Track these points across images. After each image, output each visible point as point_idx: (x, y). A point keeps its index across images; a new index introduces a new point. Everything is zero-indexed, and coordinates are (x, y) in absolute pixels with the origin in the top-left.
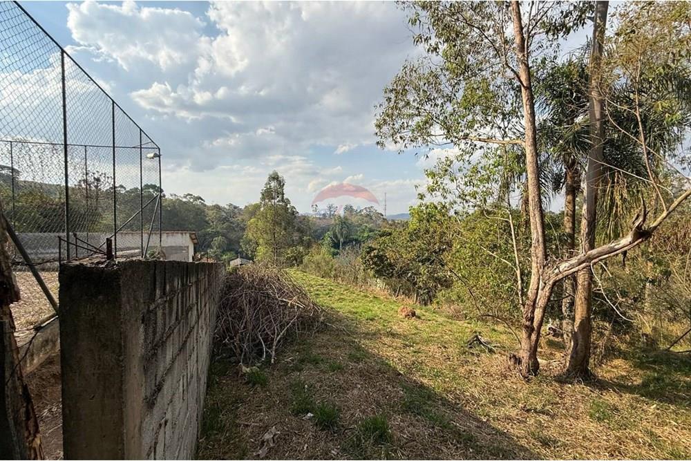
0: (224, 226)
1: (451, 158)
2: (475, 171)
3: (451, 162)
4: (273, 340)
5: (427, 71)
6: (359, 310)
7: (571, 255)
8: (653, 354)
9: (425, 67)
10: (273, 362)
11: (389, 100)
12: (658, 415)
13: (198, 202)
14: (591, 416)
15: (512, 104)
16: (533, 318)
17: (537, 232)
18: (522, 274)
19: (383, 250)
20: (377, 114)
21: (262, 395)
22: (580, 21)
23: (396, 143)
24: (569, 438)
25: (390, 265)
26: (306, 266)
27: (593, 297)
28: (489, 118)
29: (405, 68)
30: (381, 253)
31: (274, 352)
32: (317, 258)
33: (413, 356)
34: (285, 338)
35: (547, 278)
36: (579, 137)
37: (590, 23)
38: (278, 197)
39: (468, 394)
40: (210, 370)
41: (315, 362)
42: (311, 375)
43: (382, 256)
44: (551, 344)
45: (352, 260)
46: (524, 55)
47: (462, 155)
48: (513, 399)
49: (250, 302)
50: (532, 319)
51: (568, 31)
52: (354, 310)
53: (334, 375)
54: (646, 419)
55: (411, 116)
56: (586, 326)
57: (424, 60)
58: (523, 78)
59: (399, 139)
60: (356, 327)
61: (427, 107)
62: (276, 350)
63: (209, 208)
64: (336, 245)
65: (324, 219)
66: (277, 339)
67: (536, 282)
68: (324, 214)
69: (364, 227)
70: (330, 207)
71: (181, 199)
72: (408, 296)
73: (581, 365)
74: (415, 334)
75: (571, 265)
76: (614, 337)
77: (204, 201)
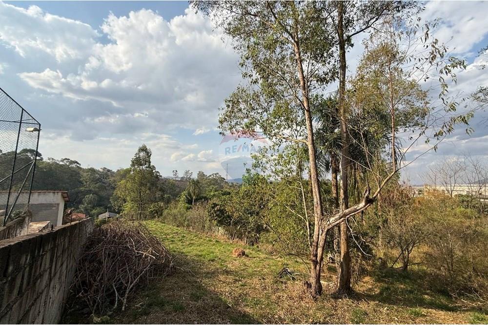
0: (97, 185)
1: (266, 147)
2: (281, 157)
3: (267, 150)
4: (126, 288)
5: (252, 93)
6: (204, 253)
7: (336, 213)
8: (385, 271)
9: (251, 90)
10: (123, 309)
11: (228, 106)
12: (388, 314)
13: (74, 165)
14: (353, 321)
16: (317, 254)
17: (317, 198)
18: (310, 224)
19: (224, 206)
20: (220, 114)
22: (333, 79)
23: (233, 133)
25: (229, 216)
26: (165, 218)
27: (348, 239)
29: (238, 88)
30: (222, 208)
31: (125, 300)
32: (175, 211)
33: (240, 289)
34: (137, 286)
35: (323, 227)
36: (337, 141)
37: (337, 80)
38: (146, 164)
39: (277, 316)
41: (161, 304)
43: (223, 210)
44: (330, 269)
45: (199, 212)
46: (305, 92)
47: (273, 146)
49: (109, 255)
50: (316, 256)
51: (327, 83)
52: (200, 253)
53: (175, 315)
54: (383, 318)
55: (243, 118)
56: (347, 258)
58: (305, 105)
59: (235, 132)
60: (200, 268)
61: (252, 114)
62: (128, 298)
63: (84, 170)
64: (190, 202)
65: (182, 181)
66: (130, 287)
67: (317, 231)
68: (182, 178)
69: (211, 188)
70: (187, 172)
71: (58, 162)
72: (241, 238)
73: (346, 284)
74: (243, 270)
75: (336, 219)
76: (364, 262)
77: (80, 165)
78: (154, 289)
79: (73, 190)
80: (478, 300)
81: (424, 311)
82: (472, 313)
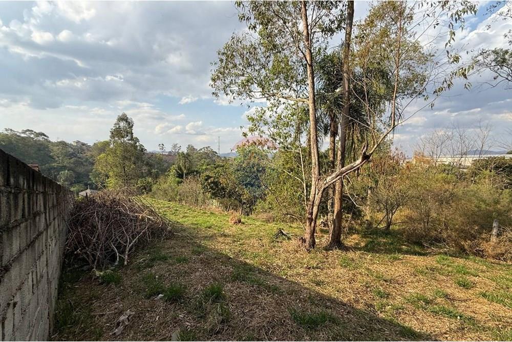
0: (72, 161)
1: (264, 108)
2: (280, 118)
3: (265, 111)
4: (125, 247)
5: (248, 44)
6: (200, 222)
7: (332, 172)
8: (370, 230)
9: (247, 41)
10: (126, 263)
11: (222, 61)
12: (371, 260)
13: (41, 138)
14: (341, 266)
15: (302, 76)
16: (312, 212)
17: (315, 158)
18: (307, 186)
19: (218, 178)
20: (213, 70)
21: (116, 290)
23: (227, 94)
24: (330, 279)
25: (223, 188)
26: (155, 193)
27: (343, 198)
28: (289, 84)
29: (233, 38)
30: (216, 180)
31: (126, 256)
32: (166, 186)
33: (239, 247)
34: (137, 246)
35: (320, 187)
36: (338, 100)
37: (344, 31)
38: (127, 136)
39: (275, 264)
40: (61, 279)
41: (164, 259)
42: (161, 268)
43: (217, 182)
44: (322, 231)
45: (191, 186)
46: (308, 44)
47: (272, 107)
48: (301, 263)
49: (102, 219)
50: (311, 214)
52: (196, 223)
53: (180, 265)
54: (366, 263)
55: (237, 76)
56: (339, 215)
57: (247, 35)
58: (308, 59)
59: (229, 92)
60: (197, 233)
61: (249, 71)
62: (129, 256)
63: (53, 144)
64: (180, 176)
65: (170, 155)
66: (130, 246)
67: (314, 190)
68: (170, 152)
69: (203, 162)
70: (175, 146)
71: (18, 134)
72: (236, 210)
73: (337, 238)
74: (241, 234)
75: (332, 178)
76: (353, 222)
77: (48, 137)
78: (155, 248)
79: (43, 166)
80: (445, 247)
81: (401, 257)
82: (439, 256)
